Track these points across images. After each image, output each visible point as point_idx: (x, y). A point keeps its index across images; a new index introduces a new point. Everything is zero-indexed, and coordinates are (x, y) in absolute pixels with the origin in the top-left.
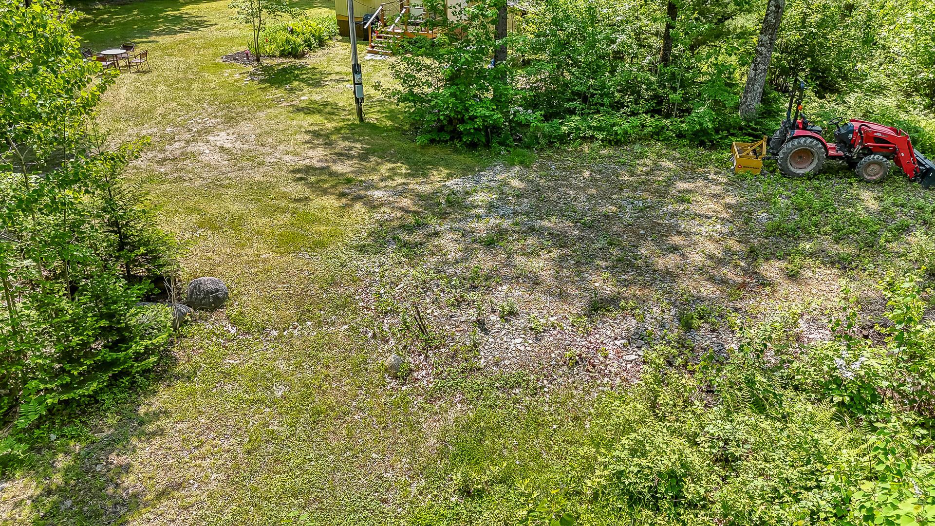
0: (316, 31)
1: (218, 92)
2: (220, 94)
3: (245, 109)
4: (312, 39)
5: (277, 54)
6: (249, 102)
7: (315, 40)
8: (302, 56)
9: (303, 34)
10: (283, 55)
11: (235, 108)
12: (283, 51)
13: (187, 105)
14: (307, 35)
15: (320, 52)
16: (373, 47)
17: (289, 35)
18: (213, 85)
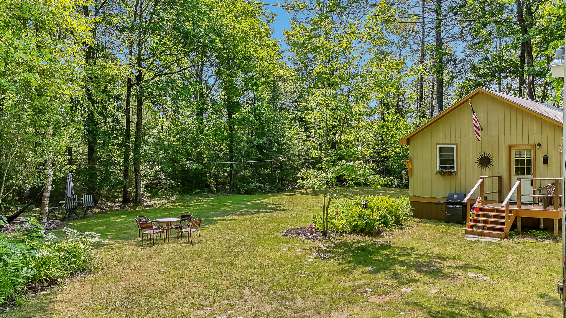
0: (392, 208)
1: (271, 271)
2: (273, 275)
3: (310, 303)
4: (389, 216)
5: (348, 229)
6: (316, 289)
7: (392, 217)
8: (378, 233)
9: (378, 209)
10: (354, 231)
11: (293, 300)
12: (356, 226)
13: (219, 289)
14: (383, 210)
15: (398, 231)
16: (472, 227)
17: (363, 210)
18: (265, 261)
